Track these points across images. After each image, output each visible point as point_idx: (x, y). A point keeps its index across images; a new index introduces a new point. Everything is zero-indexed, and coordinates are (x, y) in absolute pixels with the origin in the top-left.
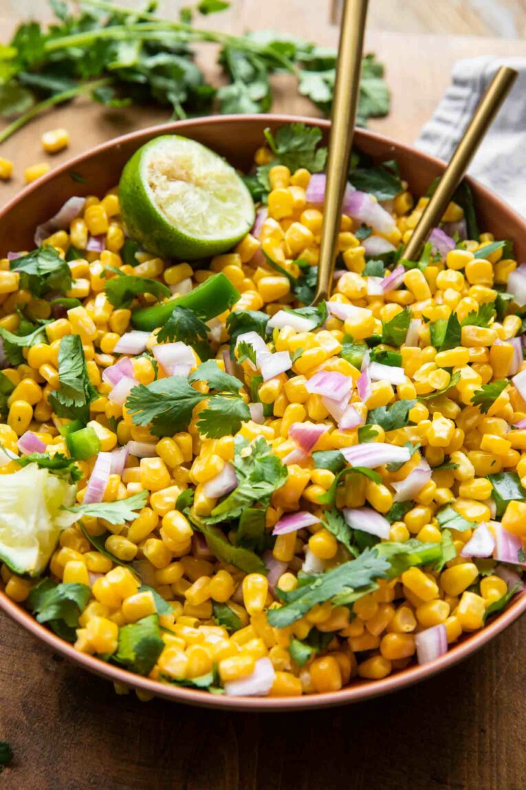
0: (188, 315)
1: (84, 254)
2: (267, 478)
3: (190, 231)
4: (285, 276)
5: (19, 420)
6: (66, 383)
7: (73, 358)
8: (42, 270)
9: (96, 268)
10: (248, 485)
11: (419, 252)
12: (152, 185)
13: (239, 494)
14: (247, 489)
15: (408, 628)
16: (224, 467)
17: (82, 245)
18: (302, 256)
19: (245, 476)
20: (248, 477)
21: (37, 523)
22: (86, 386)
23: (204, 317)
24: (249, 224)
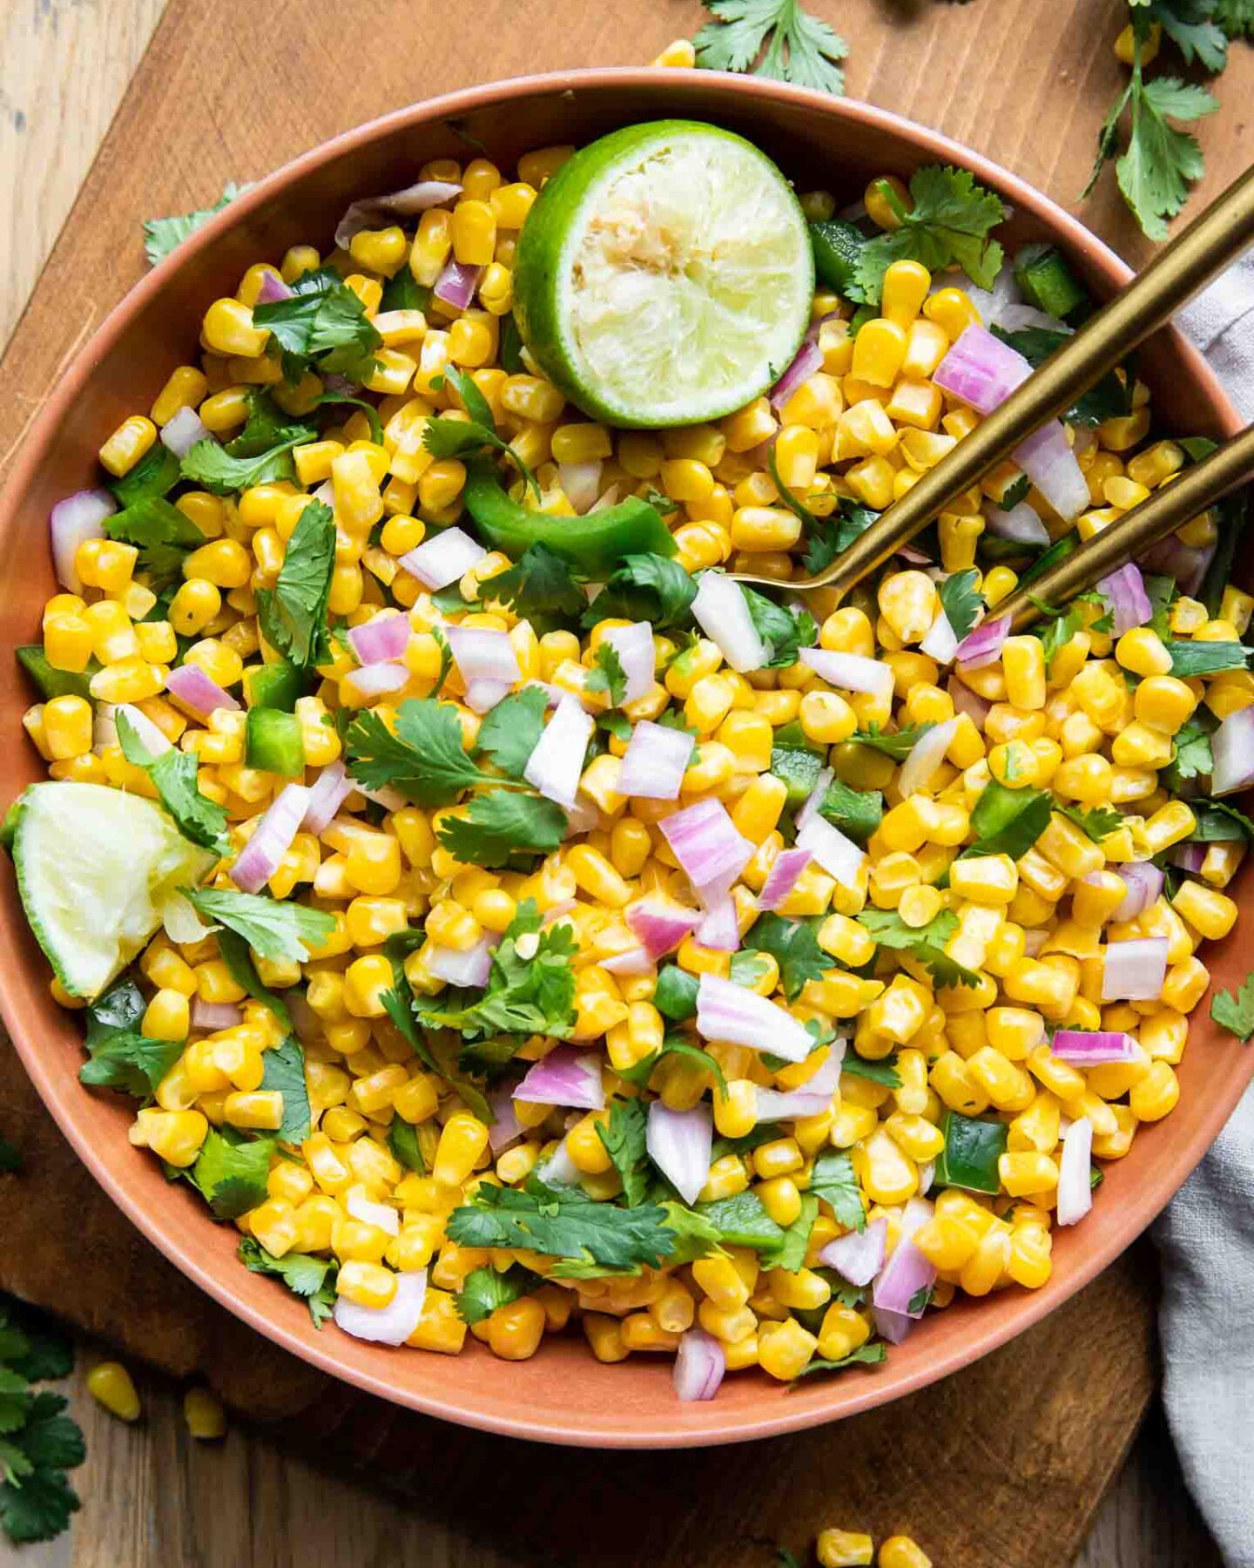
0: (556, 569)
1: (424, 297)
2: (541, 1003)
3: (622, 395)
4: (796, 515)
5: (190, 616)
6: (286, 604)
7: (314, 559)
8: (316, 342)
9: (437, 351)
10: (502, 1005)
11: (1077, 588)
12: (578, 271)
13: (479, 1015)
14: (497, 1011)
15: (673, 1327)
16: (478, 943)
17: (426, 281)
18: (853, 477)
19: (504, 983)
20: (508, 990)
21: (121, 923)
22: (316, 634)
23: (584, 579)
24: (773, 373)
